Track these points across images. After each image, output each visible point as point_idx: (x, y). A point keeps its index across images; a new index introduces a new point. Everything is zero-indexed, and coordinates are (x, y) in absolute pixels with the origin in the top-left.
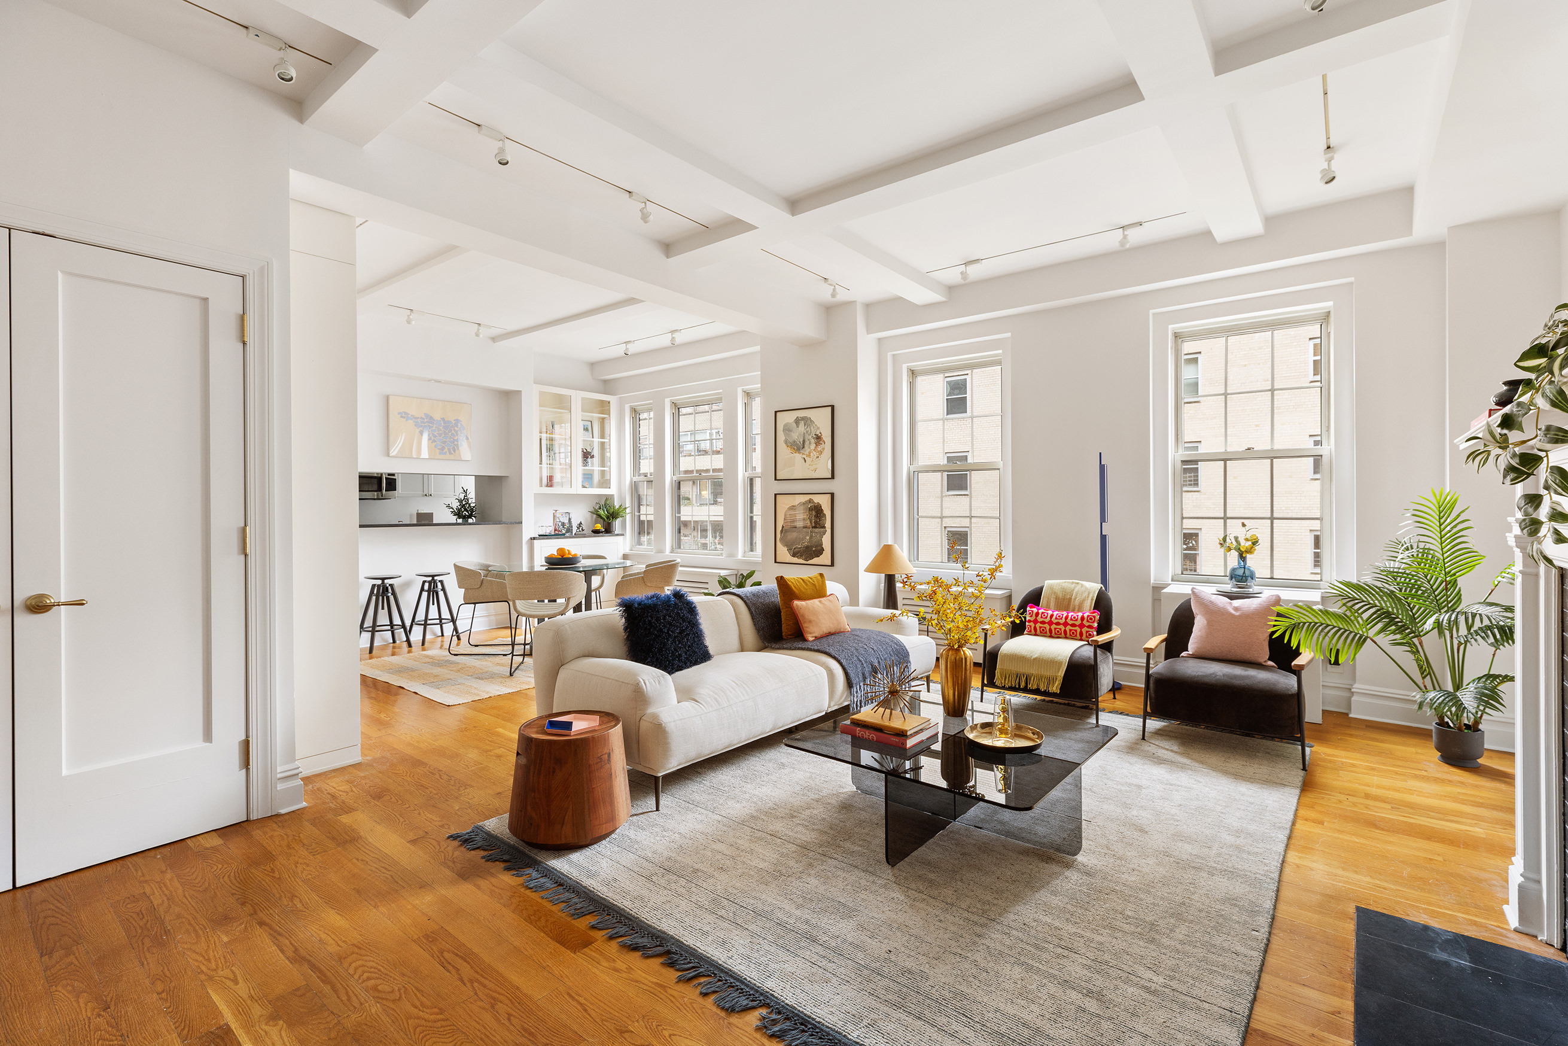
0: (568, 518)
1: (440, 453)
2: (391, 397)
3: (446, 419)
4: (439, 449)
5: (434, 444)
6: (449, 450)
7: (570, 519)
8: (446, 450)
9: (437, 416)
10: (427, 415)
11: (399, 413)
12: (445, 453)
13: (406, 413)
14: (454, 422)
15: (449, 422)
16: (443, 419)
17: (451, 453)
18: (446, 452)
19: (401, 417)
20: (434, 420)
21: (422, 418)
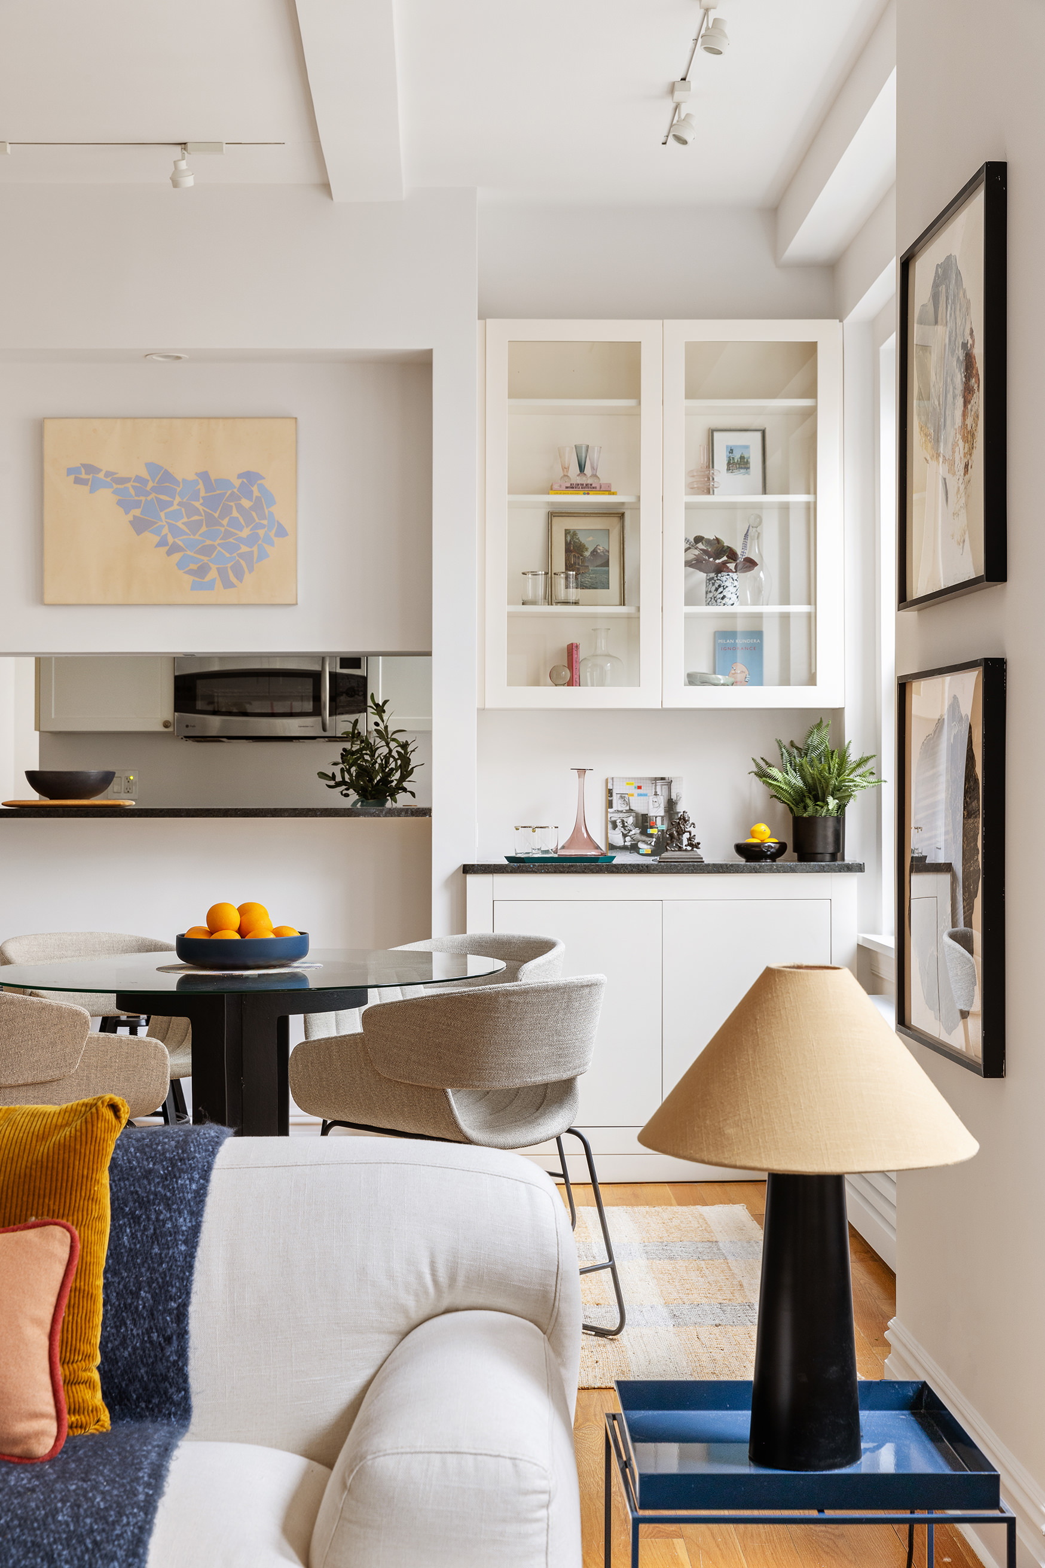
0: (662, 801)
1: (195, 587)
2: (48, 424)
3: (213, 477)
4: (191, 572)
5: (177, 557)
6: (222, 573)
7: (671, 804)
8: (213, 574)
9: (185, 469)
10: (152, 467)
11: (70, 471)
12: (210, 586)
13: (90, 469)
14: (237, 483)
15: (224, 483)
16: (204, 476)
17: (228, 585)
18: (213, 581)
19: (78, 481)
20: (174, 481)
21: (138, 479)
